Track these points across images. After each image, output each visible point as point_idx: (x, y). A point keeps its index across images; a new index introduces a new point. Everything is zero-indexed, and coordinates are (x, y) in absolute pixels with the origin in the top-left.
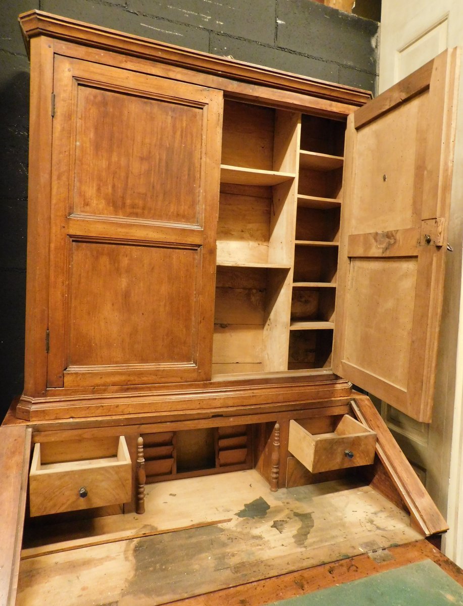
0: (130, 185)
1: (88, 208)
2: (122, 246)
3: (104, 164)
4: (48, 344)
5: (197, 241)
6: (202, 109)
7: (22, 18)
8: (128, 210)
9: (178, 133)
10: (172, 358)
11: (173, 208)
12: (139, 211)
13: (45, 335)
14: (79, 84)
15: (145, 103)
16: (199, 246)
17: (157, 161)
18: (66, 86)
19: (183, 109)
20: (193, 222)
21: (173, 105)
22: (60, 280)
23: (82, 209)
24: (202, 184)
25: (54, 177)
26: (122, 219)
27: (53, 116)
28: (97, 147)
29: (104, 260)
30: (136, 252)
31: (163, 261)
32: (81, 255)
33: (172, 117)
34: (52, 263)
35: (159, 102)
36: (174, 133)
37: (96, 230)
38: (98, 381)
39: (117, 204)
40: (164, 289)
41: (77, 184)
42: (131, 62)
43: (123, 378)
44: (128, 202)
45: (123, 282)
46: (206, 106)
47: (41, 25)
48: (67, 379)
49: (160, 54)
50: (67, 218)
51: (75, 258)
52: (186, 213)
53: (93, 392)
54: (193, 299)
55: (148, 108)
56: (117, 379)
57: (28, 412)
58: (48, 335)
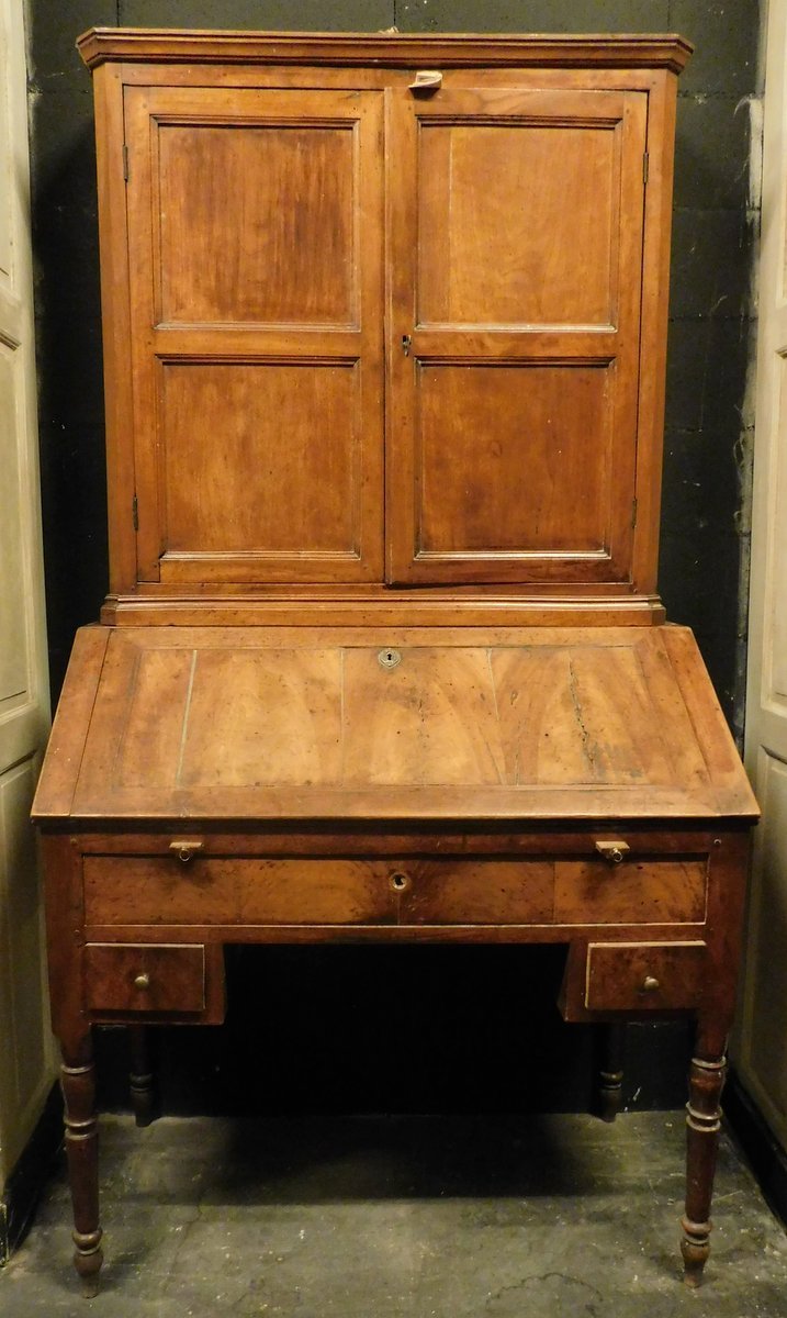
0: (242, 268)
1: (182, 313)
2: (235, 367)
3: (202, 241)
4: (136, 517)
5: (351, 351)
6: (351, 128)
7: (79, 44)
8: (242, 310)
9: (314, 177)
10: (319, 543)
11: (310, 301)
12: (257, 310)
13: (131, 504)
14: (160, 125)
15: (259, 135)
16: (355, 359)
17: (282, 226)
18: (140, 131)
19: (320, 135)
20: (346, 321)
21: (303, 132)
22: (149, 420)
23: (175, 315)
24: (356, 255)
25: (133, 272)
26: (232, 325)
27: (126, 180)
28: (191, 216)
29: (210, 391)
30: (255, 374)
31: (300, 386)
32: (177, 384)
33: (302, 151)
34: (137, 398)
35: (280, 131)
36: (307, 177)
37: (195, 345)
38: (206, 574)
39: (223, 302)
40: (304, 432)
41: (165, 276)
42: (234, 73)
43: (244, 571)
44: (241, 297)
45: (240, 423)
46: (357, 123)
47: (102, 48)
48: (165, 571)
49: (274, 52)
50: (153, 331)
51: (168, 389)
52: (333, 306)
53: (202, 592)
54: (351, 447)
55: (264, 144)
56: (234, 572)
57: (113, 613)
58: (136, 504)
